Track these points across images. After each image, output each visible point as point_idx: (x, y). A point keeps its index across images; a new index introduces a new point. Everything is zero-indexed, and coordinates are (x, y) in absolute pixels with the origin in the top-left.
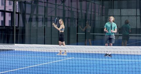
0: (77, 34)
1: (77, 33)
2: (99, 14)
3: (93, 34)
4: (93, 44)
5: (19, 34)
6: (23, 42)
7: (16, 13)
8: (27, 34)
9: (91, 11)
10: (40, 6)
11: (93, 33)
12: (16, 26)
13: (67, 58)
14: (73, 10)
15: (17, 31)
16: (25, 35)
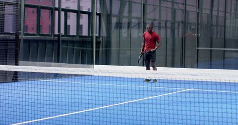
0: (198, 50)
1: (198, 47)
2: (231, 16)
3: (223, 49)
4: (224, 66)
5: (100, 49)
6: (107, 62)
7: (97, 14)
8: (114, 48)
9: (218, 11)
10: (135, 3)
11: (224, 47)
12: (96, 36)
13: (181, 90)
14: (187, 9)
15: (98, 43)
16: (111, 50)
